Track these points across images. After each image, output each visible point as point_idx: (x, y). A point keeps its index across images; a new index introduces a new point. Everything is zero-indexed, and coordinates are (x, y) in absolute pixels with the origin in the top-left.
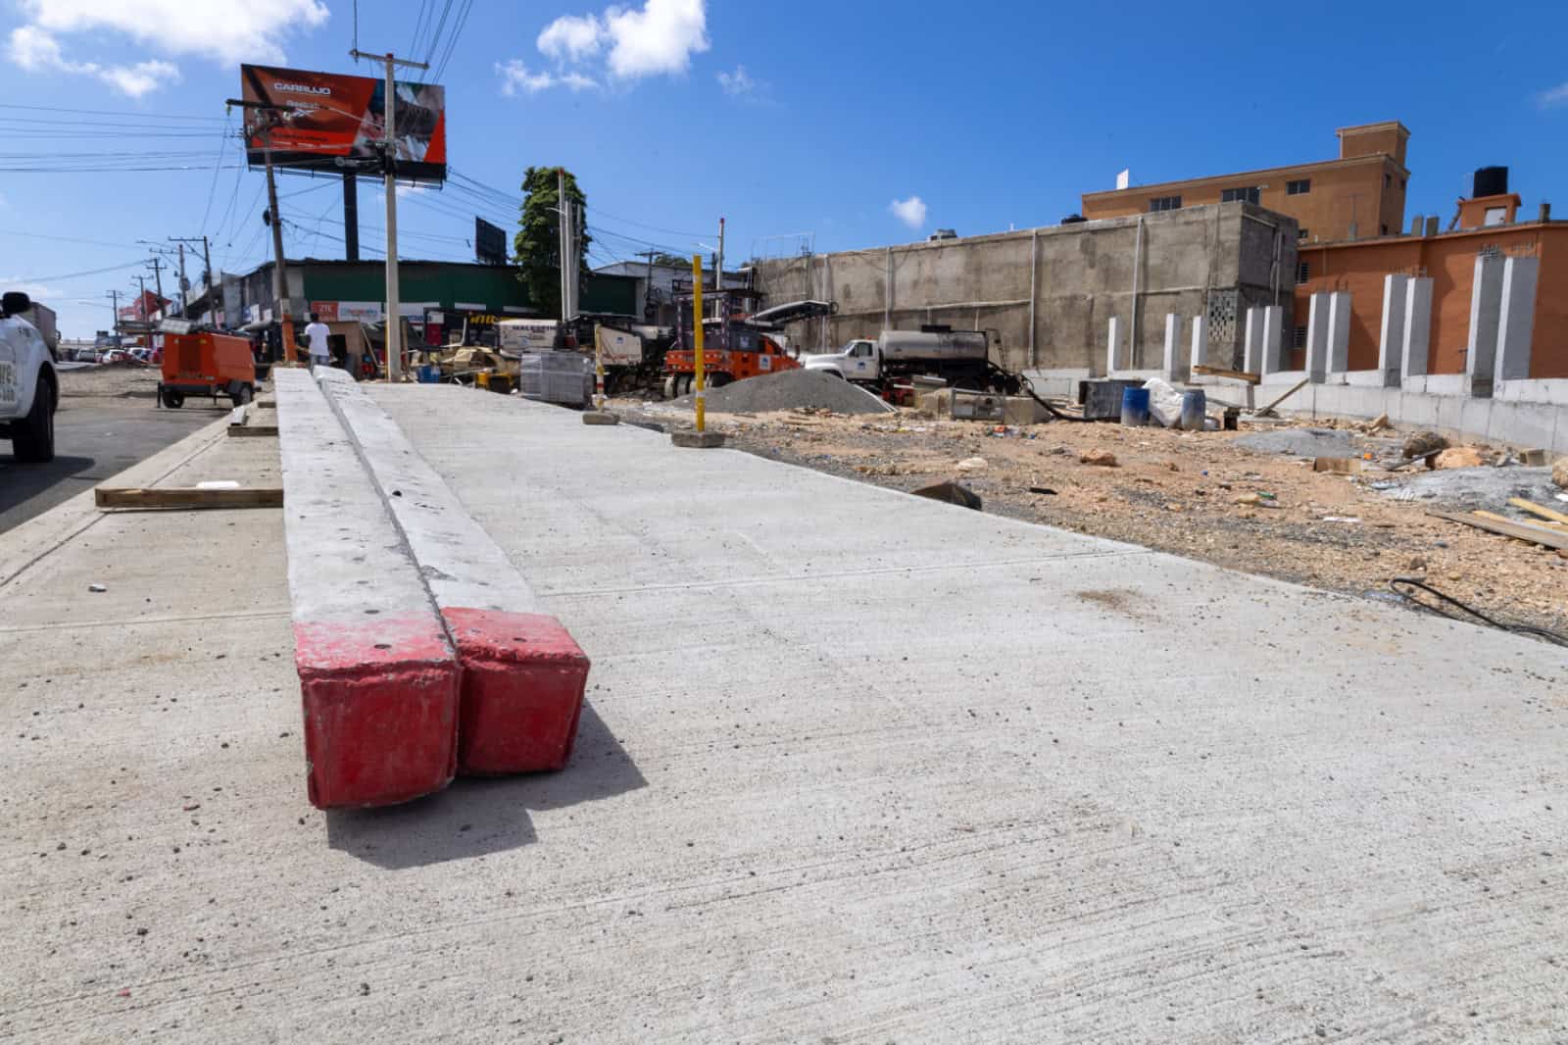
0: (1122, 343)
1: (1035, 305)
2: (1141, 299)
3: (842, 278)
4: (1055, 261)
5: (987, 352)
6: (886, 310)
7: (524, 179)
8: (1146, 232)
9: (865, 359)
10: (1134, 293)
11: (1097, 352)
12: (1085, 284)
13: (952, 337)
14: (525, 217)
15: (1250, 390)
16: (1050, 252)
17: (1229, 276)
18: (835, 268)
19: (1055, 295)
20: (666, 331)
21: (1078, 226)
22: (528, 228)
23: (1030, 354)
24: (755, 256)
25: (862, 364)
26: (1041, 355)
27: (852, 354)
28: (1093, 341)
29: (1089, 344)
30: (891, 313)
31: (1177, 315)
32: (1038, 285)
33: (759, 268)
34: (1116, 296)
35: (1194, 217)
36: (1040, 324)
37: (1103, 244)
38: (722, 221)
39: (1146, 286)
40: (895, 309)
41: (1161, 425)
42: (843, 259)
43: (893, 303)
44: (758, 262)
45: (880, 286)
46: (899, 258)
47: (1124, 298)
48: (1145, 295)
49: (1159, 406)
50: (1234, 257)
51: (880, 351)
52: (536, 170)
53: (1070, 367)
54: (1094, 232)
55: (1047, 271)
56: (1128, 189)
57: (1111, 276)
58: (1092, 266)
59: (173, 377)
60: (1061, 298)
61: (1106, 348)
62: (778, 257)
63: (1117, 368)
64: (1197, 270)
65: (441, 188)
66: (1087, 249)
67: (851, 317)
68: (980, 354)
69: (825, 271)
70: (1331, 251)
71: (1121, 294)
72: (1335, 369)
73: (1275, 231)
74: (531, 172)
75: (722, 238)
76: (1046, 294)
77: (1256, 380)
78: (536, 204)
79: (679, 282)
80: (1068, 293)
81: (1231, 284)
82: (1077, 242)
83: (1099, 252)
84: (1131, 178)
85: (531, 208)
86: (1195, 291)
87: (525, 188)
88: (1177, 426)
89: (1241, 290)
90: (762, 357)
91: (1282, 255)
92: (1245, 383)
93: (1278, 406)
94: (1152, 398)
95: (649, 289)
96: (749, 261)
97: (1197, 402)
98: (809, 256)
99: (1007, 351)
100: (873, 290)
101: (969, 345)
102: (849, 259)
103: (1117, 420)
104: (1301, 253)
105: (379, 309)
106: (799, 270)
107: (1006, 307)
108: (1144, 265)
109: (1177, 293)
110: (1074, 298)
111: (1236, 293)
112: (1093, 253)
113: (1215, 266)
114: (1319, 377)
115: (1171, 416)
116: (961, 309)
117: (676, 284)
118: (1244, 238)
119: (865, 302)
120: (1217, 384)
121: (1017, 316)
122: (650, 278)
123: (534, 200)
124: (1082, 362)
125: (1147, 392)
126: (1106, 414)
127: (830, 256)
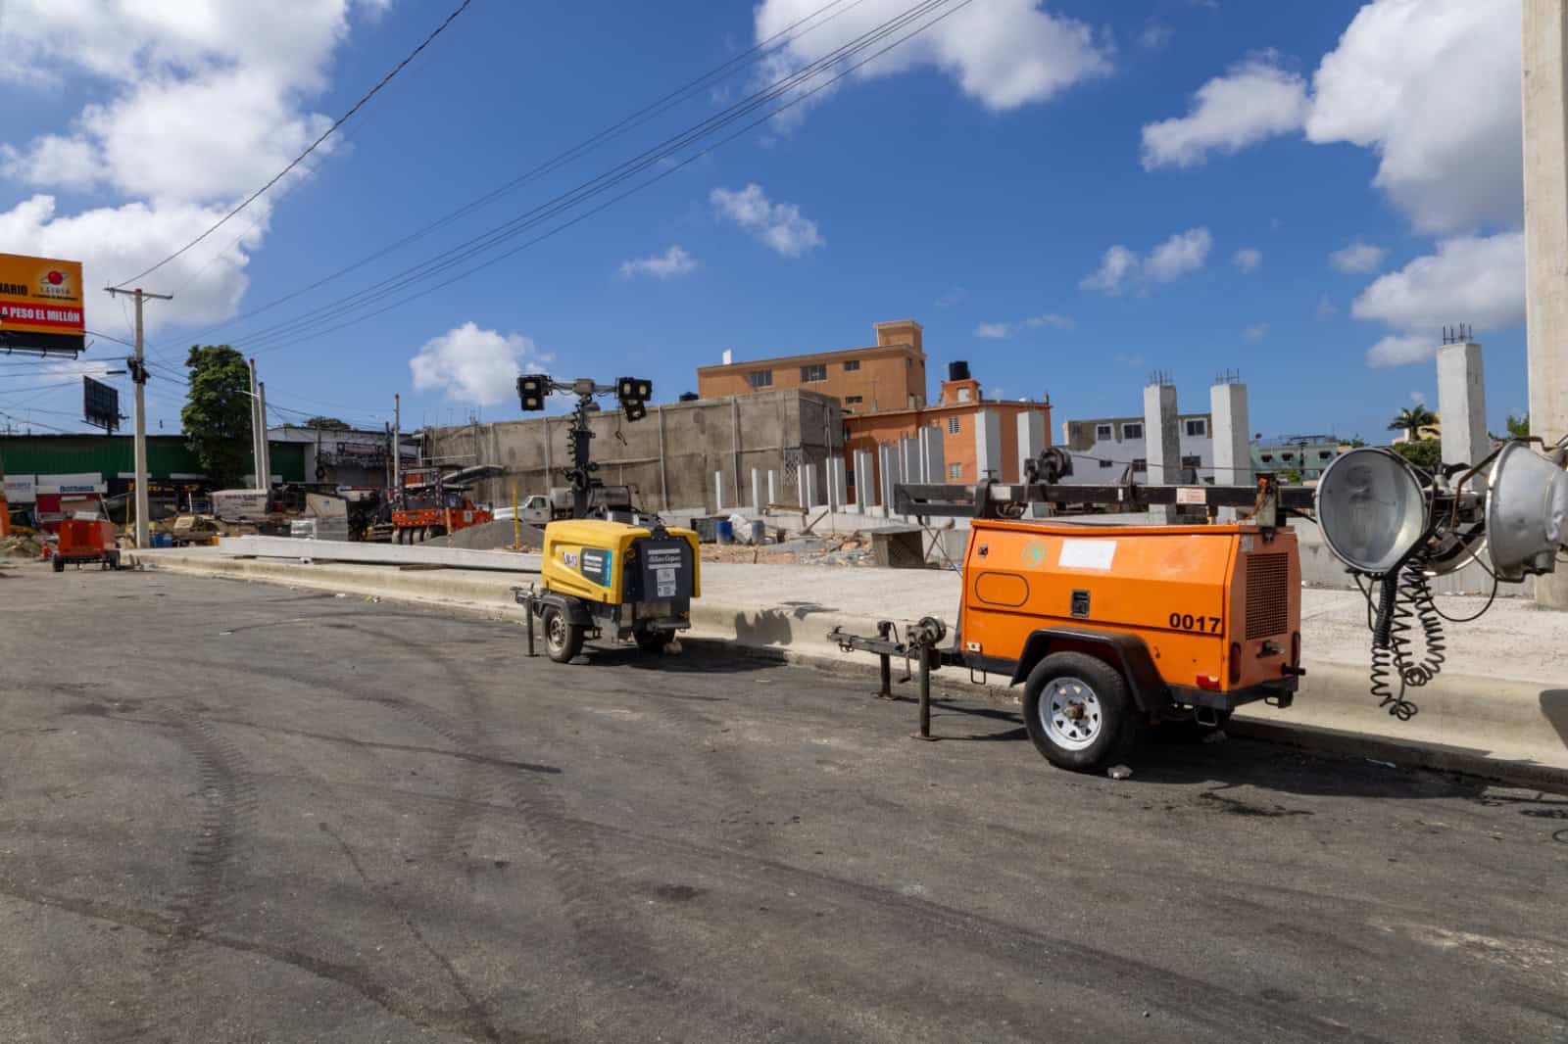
0: (727, 487)
1: (665, 461)
2: (739, 455)
3: (507, 442)
4: (676, 429)
5: (630, 500)
6: (547, 467)
7: (188, 355)
8: (738, 409)
9: (540, 510)
10: (734, 451)
11: (709, 494)
12: (700, 445)
13: (604, 491)
14: (194, 391)
15: (804, 518)
16: (671, 422)
17: (795, 440)
18: (501, 434)
19: (678, 454)
20: (366, 494)
21: (690, 403)
22: (198, 401)
23: (664, 499)
24: (427, 424)
25: (538, 513)
26: (673, 498)
27: (531, 506)
28: (706, 488)
29: (704, 490)
30: (551, 470)
31: (758, 469)
32: (665, 447)
33: (431, 436)
34: (722, 453)
35: (769, 398)
36: (670, 477)
37: (709, 417)
38: (397, 397)
39: (741, 446)
40: (554, 466)
41: (740, 543)
42: (507, 427)
43: (552, 461)
44: (430, 429)
45: (540, 449)
46: (554, 425)
47: (726, 455)
48: (741, 453)
49: (740, 531)
50: (798, 426)
51: (552, 503)
52: (201, 348)
53: (694, 507)
54: (702, 408)
55: (670, 437)
56: (732, 364)
57: (717, 438)
58: (703, 432)
59: (67, 551)
60: (683, 456)
61: (714, 492)
62: (449, 425)
63: (724, 507)
64: (774, 435)
65: (76, 358)
66: (699, 419)
67: (517, 474)
68: (626, 503)
69: (491, 436)
70: (863, 419)
71: (725, 452)
72: (841, 503)
73: (824, 406)
74: (195, 350)
75: (397, 411)
76: (672, 452)
77: (806, 512)
78: (206, 381)
79: (343, 444)
80: (688, 451)
81: (797, 445)
82: (691, 413)
83: (708, 422)
84: (733, 355)
85: (201, 383)
86: (775, 450)
87: (189, 363)
88: (750, 543)
89: (805, 449)
90: (465, 512)
91: (831, 421)
92: (801, 514)
93: (814, 527)
94: (734, 527)
95: (319, 453)
96: (421, 428)
97: (759, 528)
98: (476, 425)
99: (645, 495)
100: (534, 452)
101: (617, 496)
102: (513, 427)
103: (715, 542)
104: (845, 420)
105: (34, 481)
106: (468, 436)
107: (643, 463)
108: (739, 431)
109: (763, 451)
110: (692, 455)
111: (801, 451)
112: (703, 422)
113: (786, 432)
114: (834, 509)
115: (747, 537)
116: (608, 465)
117: (341, 446)
118: (803, 413)
119: (529, 461)
120: (786, 515)
121: (650, 470)
122: (320, 442)
123: (205, 376)
124: (701, 503)
125: (731, 523)
126: (708, 539)
127: (494, 425)
